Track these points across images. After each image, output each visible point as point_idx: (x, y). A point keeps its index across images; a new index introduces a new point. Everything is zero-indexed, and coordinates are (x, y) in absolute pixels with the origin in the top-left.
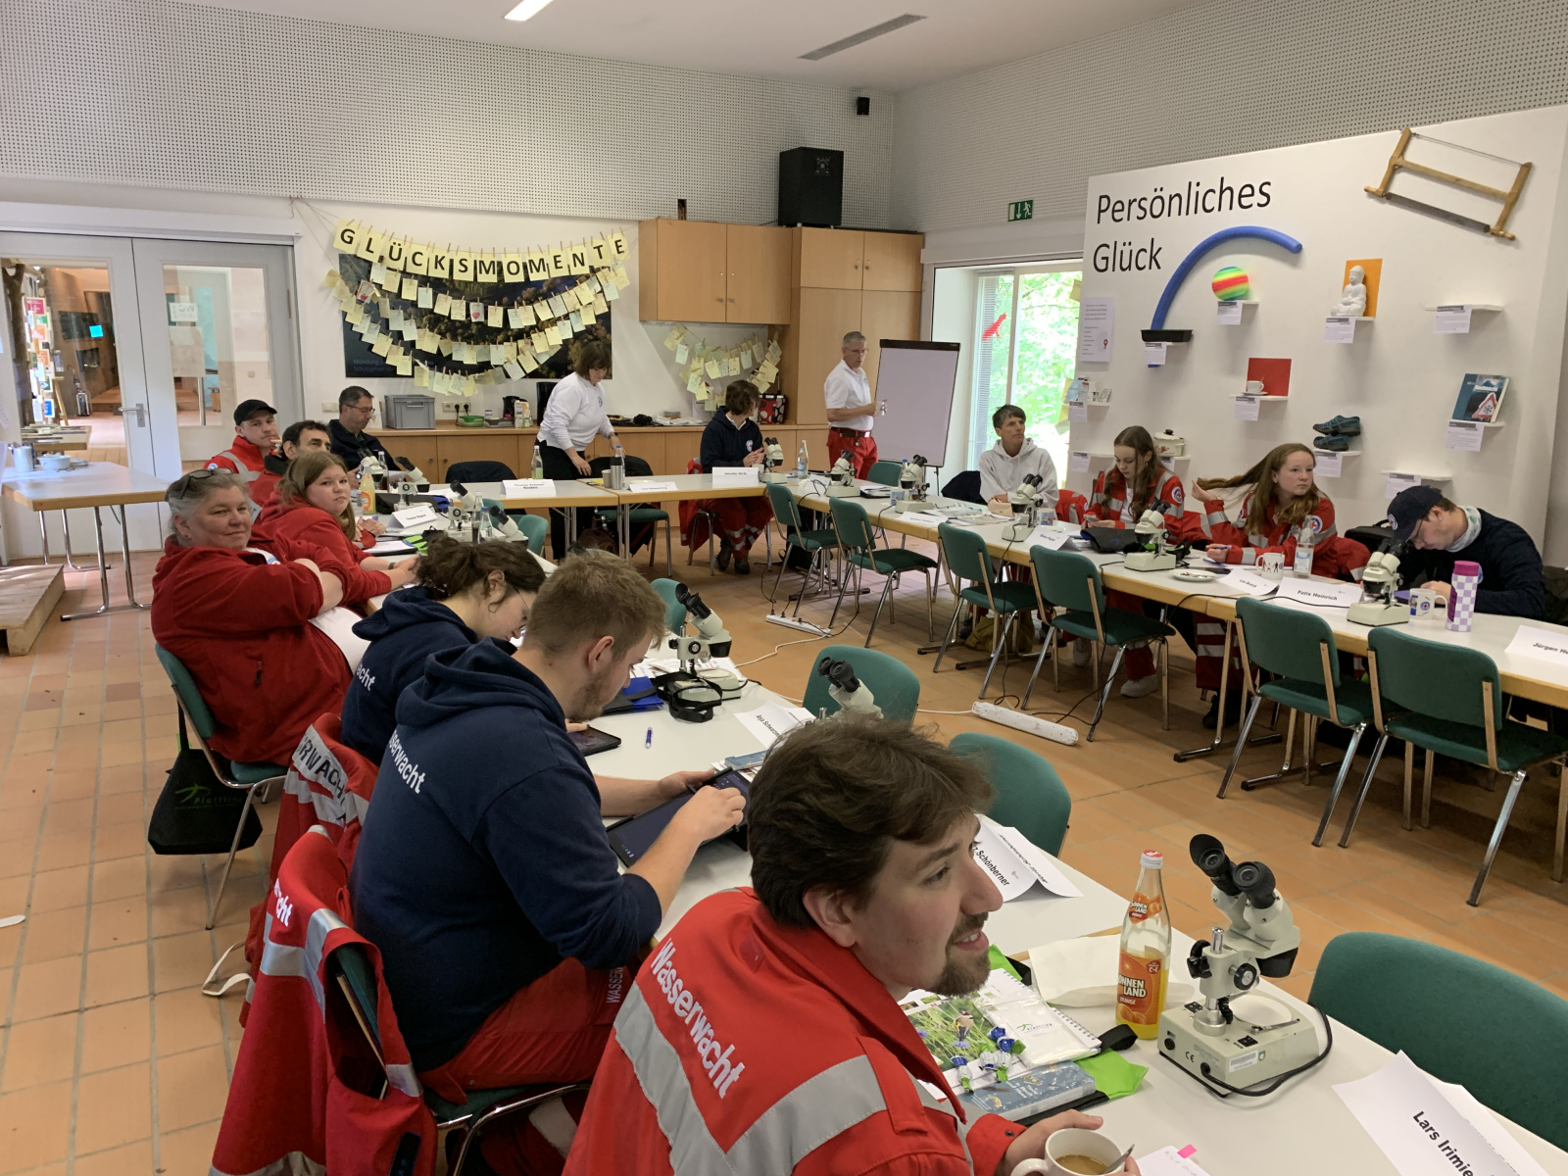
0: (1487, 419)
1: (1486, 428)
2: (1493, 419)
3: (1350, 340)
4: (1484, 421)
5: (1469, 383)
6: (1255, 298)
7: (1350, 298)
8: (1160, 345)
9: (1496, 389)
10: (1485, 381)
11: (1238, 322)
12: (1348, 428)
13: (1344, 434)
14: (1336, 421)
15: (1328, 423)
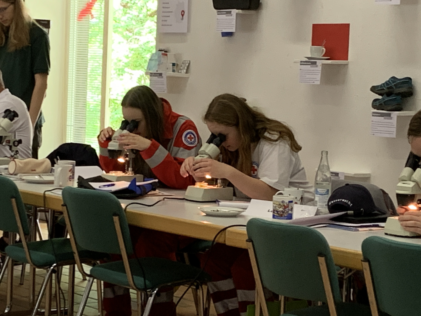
3: (397, 2)
8: (231, 12)
12: (400, 89)
13: (398, 94)
14: (390, 83)
15: (384, 84)
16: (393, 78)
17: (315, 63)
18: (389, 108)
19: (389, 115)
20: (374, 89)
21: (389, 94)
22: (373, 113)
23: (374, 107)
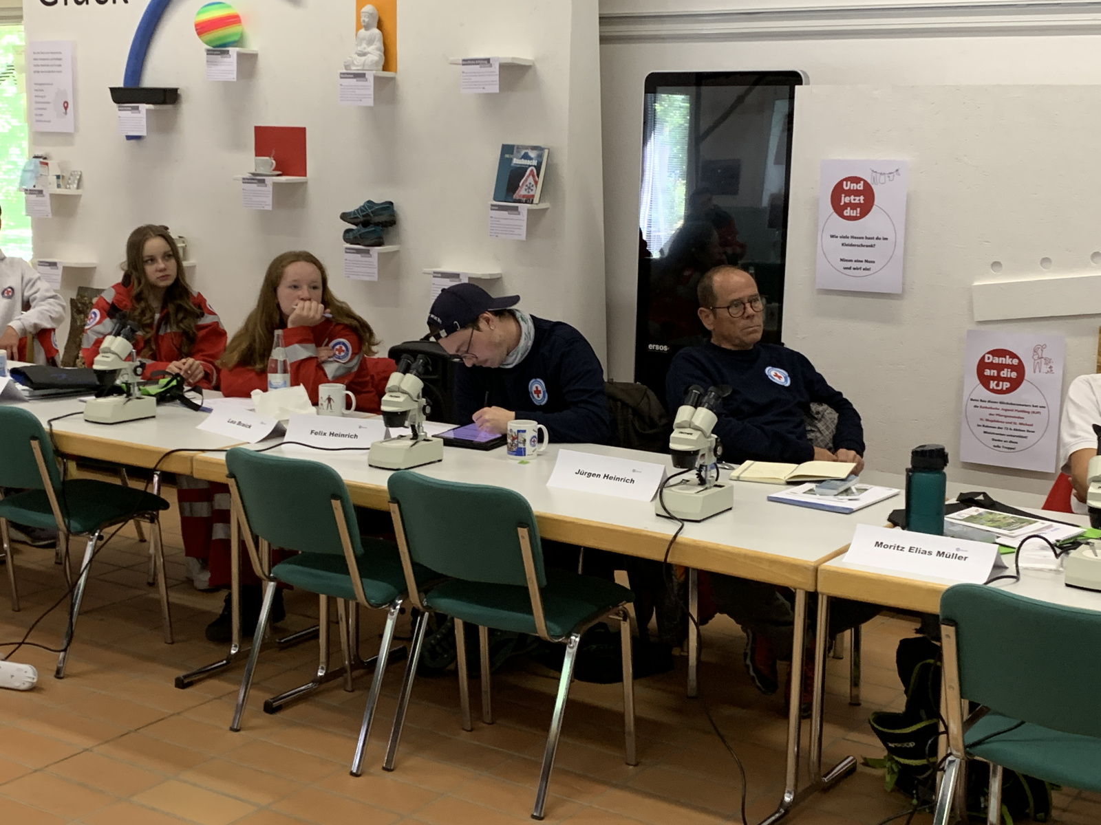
0: (529, 200)
1: (529, 211)
2: (536, 200)
3: (370, 102)
4: (526, 202)
5: (507, 156)
6: (253, 46)
7: (364, 47)
8: (137, 108)
9: (535, 163)
10: (523, 153)
11: (233, 76)
12: (381, 217)
13: (377, 224)
14: (366, 208)
15: (357, 210)
16: (369, 202)
17: (263, 181)
18: (367, 243)
19: (368, 252)
20: (344, 217)
21: (365, 224)
22: (346, 248)
23: (347, 240)
